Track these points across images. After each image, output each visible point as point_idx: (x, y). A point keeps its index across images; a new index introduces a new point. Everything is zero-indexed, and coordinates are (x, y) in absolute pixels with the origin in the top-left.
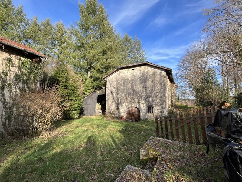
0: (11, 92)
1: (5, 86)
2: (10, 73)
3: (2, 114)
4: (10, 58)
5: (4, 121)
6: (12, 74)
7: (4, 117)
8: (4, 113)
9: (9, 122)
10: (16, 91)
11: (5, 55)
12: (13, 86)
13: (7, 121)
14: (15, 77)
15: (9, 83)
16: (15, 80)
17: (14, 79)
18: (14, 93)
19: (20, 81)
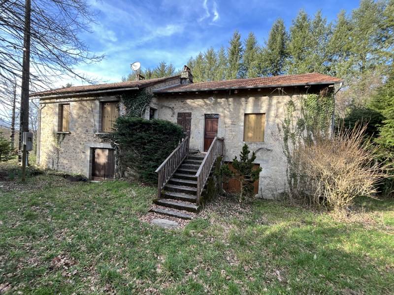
0: (294, 143)
1: (289, 137)
2: (292, 120)
3: (287, 170)
4: (291, 101)
5: (289, 179)
6: (294, 120)
7: (289, 174)
8: (289, 169)
9: (294, 182)
10: (300, 143)
11: (287, 98)
12: (297, 135)
13: (293, 180)
14: (298, 124)
15: (292, 132)
16: (299, 128)
17: (297, 126)
18: (298, 145)
19: (304, 129)
